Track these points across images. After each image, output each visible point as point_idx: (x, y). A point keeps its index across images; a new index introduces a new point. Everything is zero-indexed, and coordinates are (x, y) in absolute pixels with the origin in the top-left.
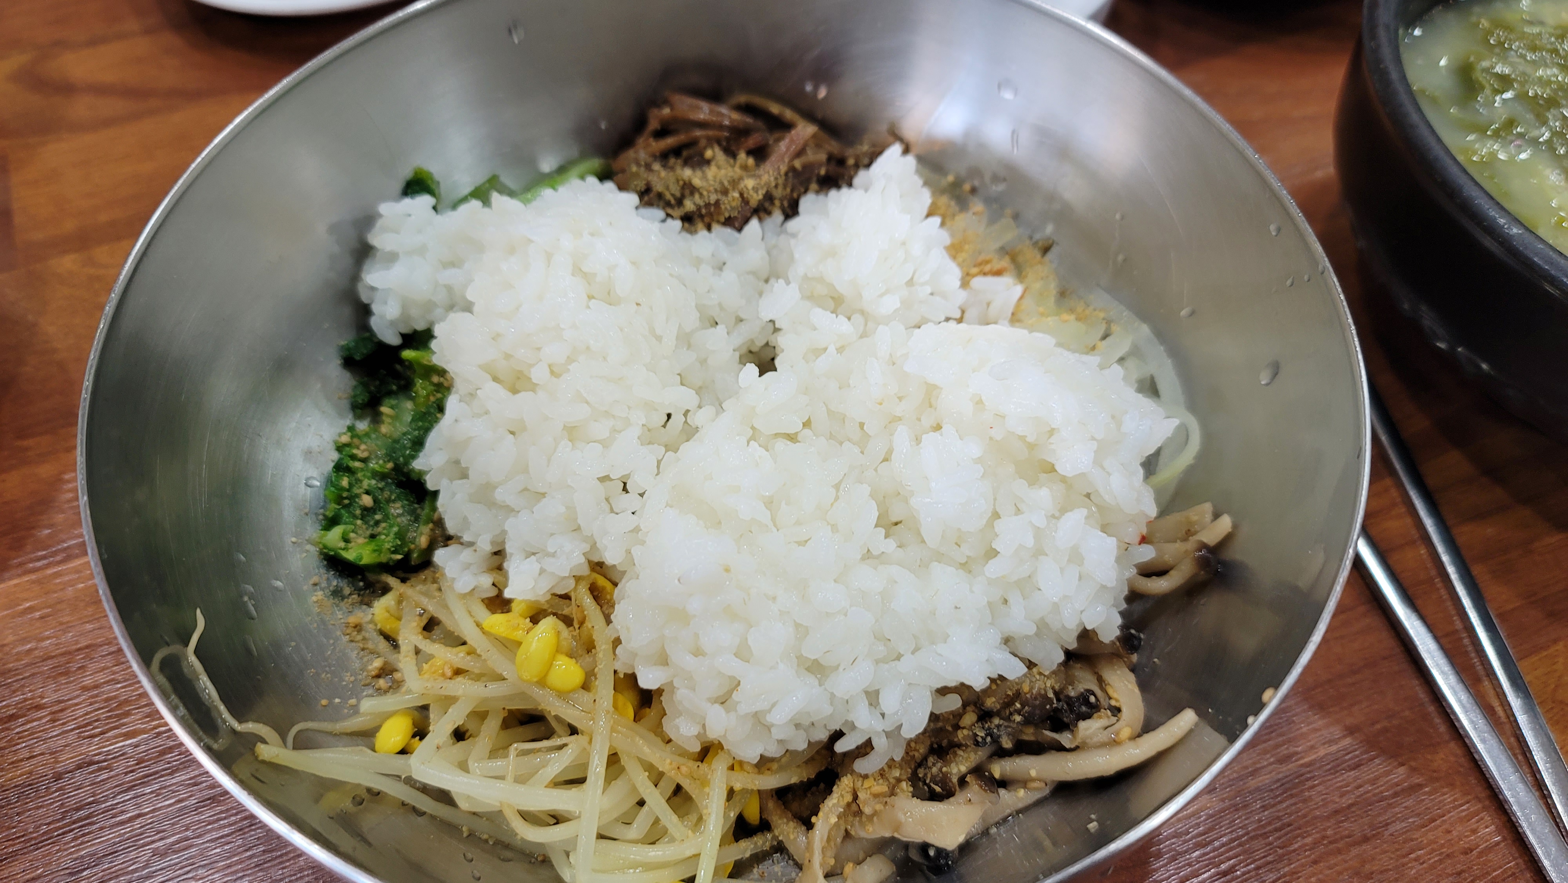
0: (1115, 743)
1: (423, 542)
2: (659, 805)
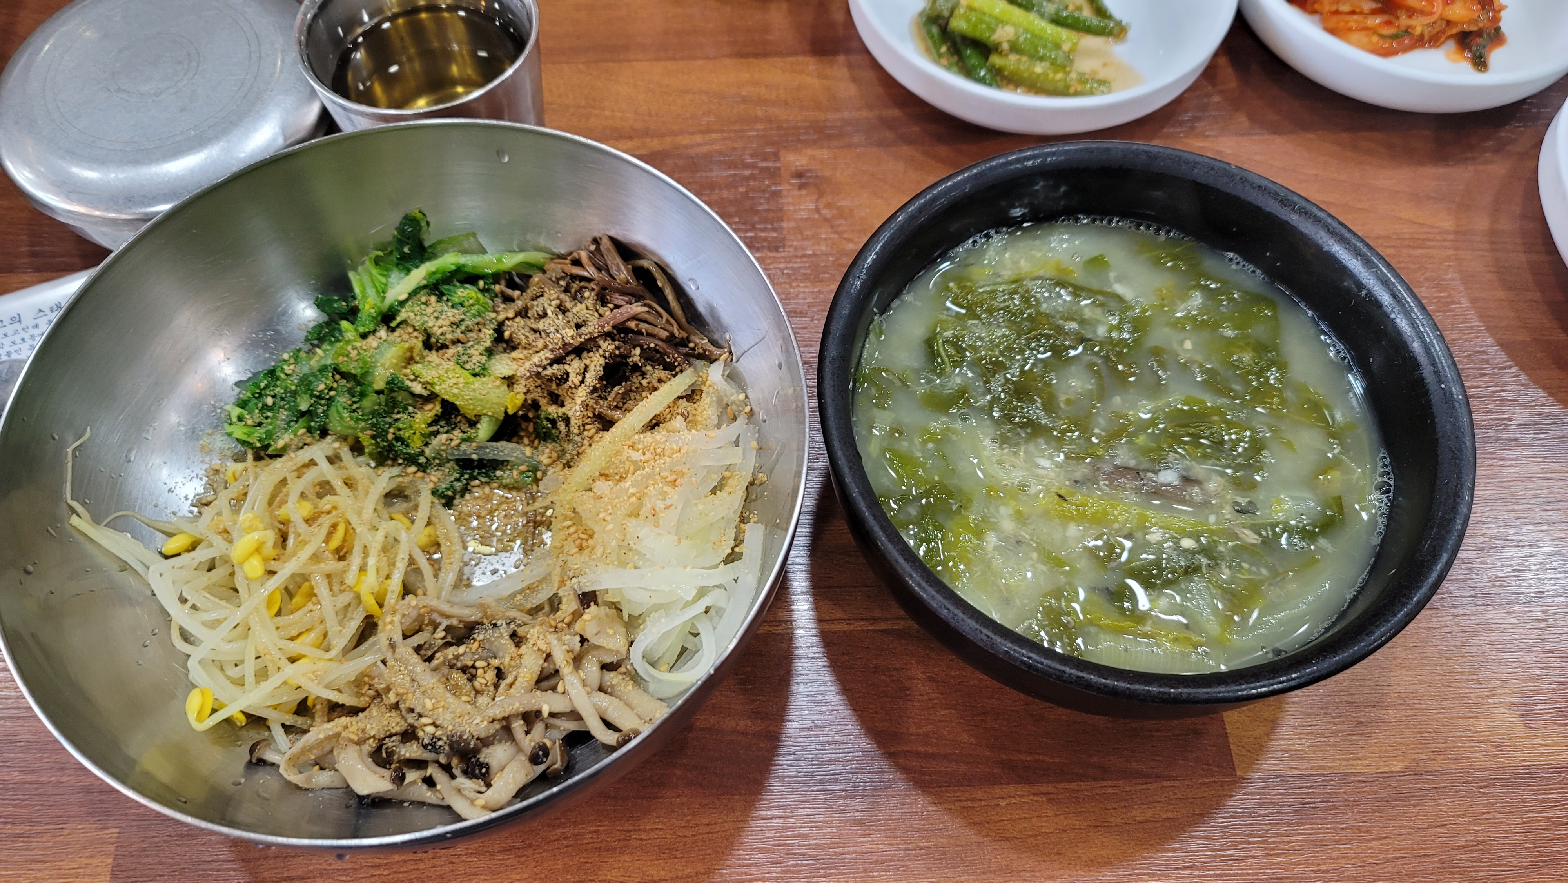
0: (472, 802)
1: (280, 443)
2: (249, 668)
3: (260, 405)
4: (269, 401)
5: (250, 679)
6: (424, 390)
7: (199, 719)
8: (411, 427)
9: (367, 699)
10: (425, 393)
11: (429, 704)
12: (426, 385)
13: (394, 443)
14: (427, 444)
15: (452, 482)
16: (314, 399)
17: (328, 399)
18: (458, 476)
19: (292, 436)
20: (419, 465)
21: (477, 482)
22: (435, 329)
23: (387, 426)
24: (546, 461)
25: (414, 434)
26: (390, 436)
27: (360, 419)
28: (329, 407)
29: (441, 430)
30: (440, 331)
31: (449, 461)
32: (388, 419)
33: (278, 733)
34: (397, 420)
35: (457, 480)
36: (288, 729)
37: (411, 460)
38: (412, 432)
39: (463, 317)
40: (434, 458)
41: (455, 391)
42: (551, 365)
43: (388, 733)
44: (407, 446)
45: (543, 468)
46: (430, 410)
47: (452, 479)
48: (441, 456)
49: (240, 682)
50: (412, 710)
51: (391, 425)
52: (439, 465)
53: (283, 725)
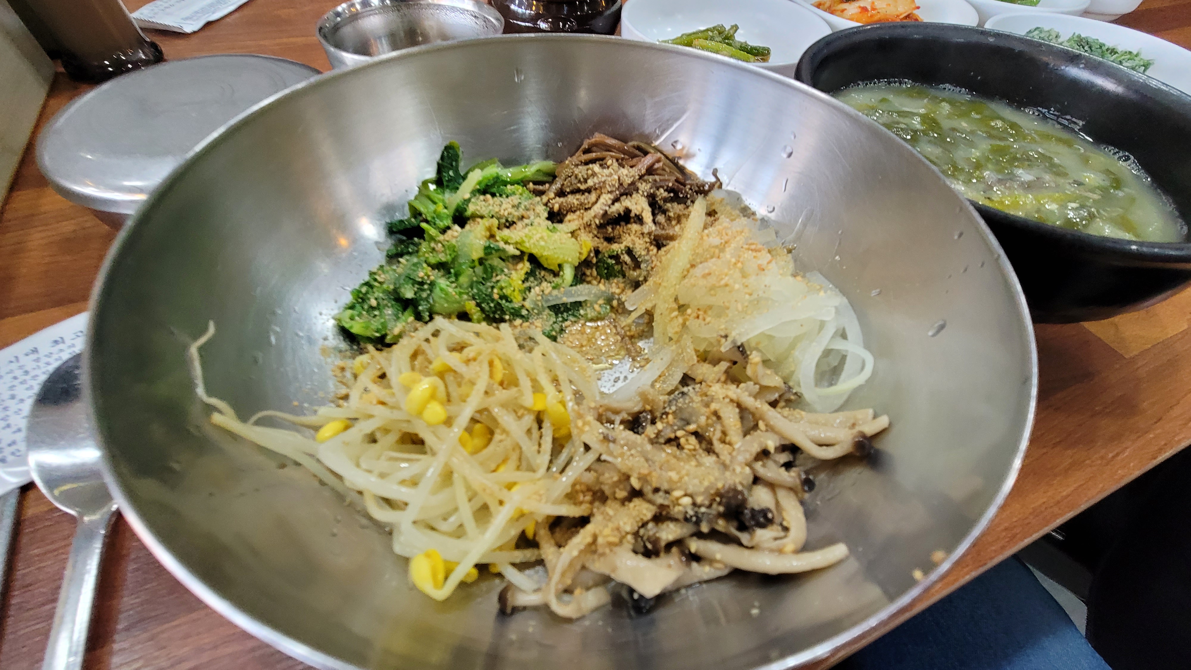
1: (396, 331)
2: (466, 513)
3: (366, 307)
4: (374, 303)
5: (470, 525)
6: (516, 250)
7: (437, 586)
8: (510, 285)
9: (588, 505)
10: (518, 253)
11: (673, 475)
12: (516, 245)
13: (500, 301)
14: (524, 299)
15: (551, 325)
16: (417, 286)
17: (429, 284)
18: (555, 320)
19: (404, 324)
20: (522, 317)
21: (568, 323)
22: (502, 212)
23: (490, 290)
24: (618, 291)
25: (514, 291)
26: (496, 297)
27: (463, 293)
28: (431, 291)
29: (532, 285)
30: (506, 214)
31: (543, 309)
32: (489, 284)
33: (513, 575)
34: (498, 281)
35: (555, 323)
36: (521, 566)
37: (516, 314)
38: (512, 289)
39: (519, 201)
40: (533, 309)
41: (542, 243)
42: (613, 204)
43: (640, 524)
44: (511, 302)
45: (617, 296)
46: (522, 269)
47: (551, 322)
48: (538, 305)
49: (459, 532)
50: (656, 490)
51: (493, 287)
52: (538, 314)
53: (514, 565)
